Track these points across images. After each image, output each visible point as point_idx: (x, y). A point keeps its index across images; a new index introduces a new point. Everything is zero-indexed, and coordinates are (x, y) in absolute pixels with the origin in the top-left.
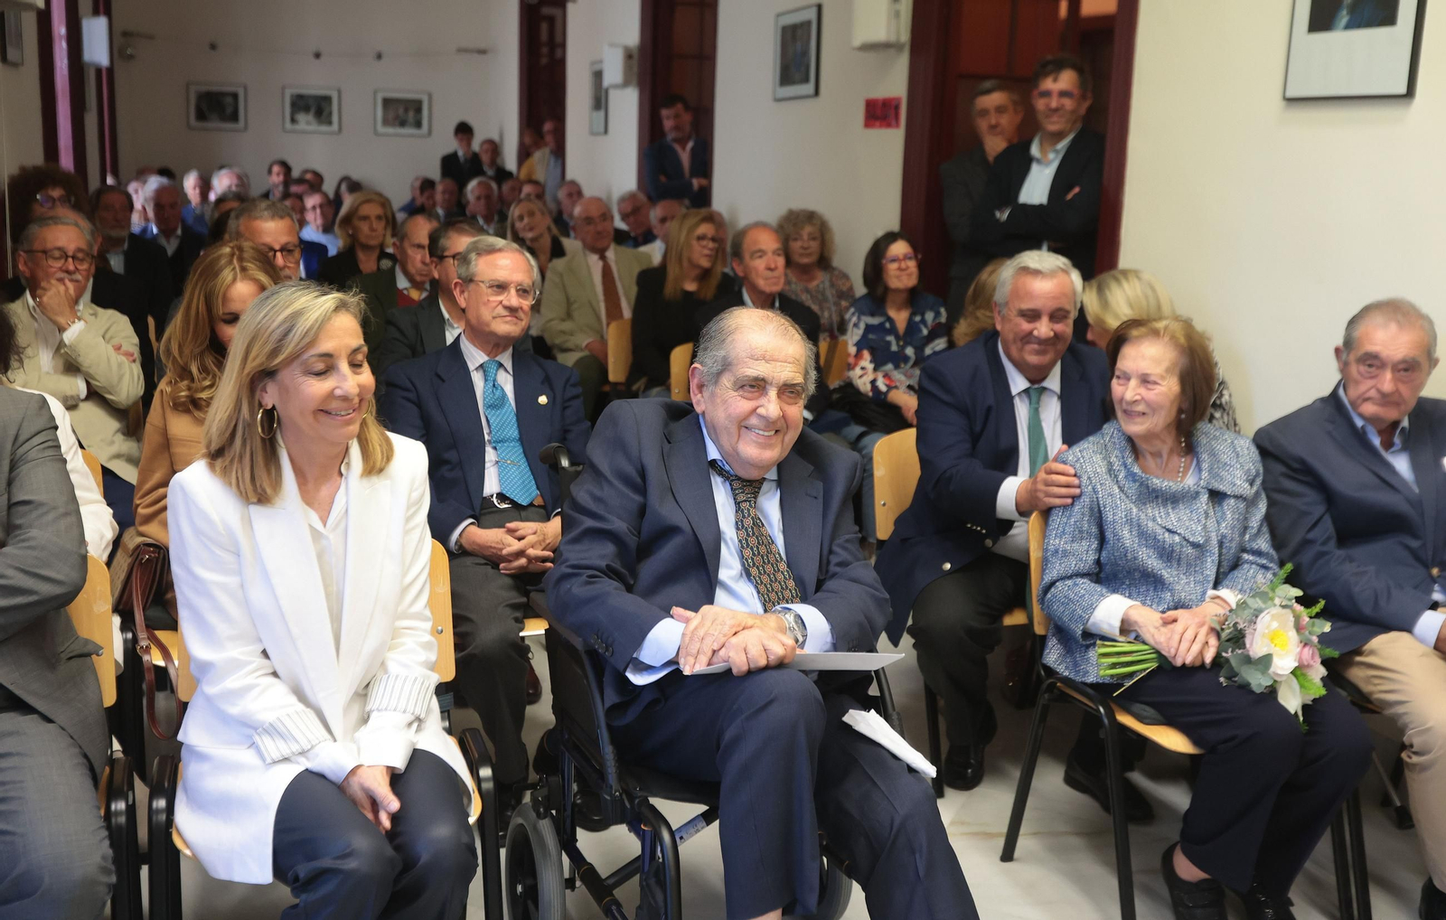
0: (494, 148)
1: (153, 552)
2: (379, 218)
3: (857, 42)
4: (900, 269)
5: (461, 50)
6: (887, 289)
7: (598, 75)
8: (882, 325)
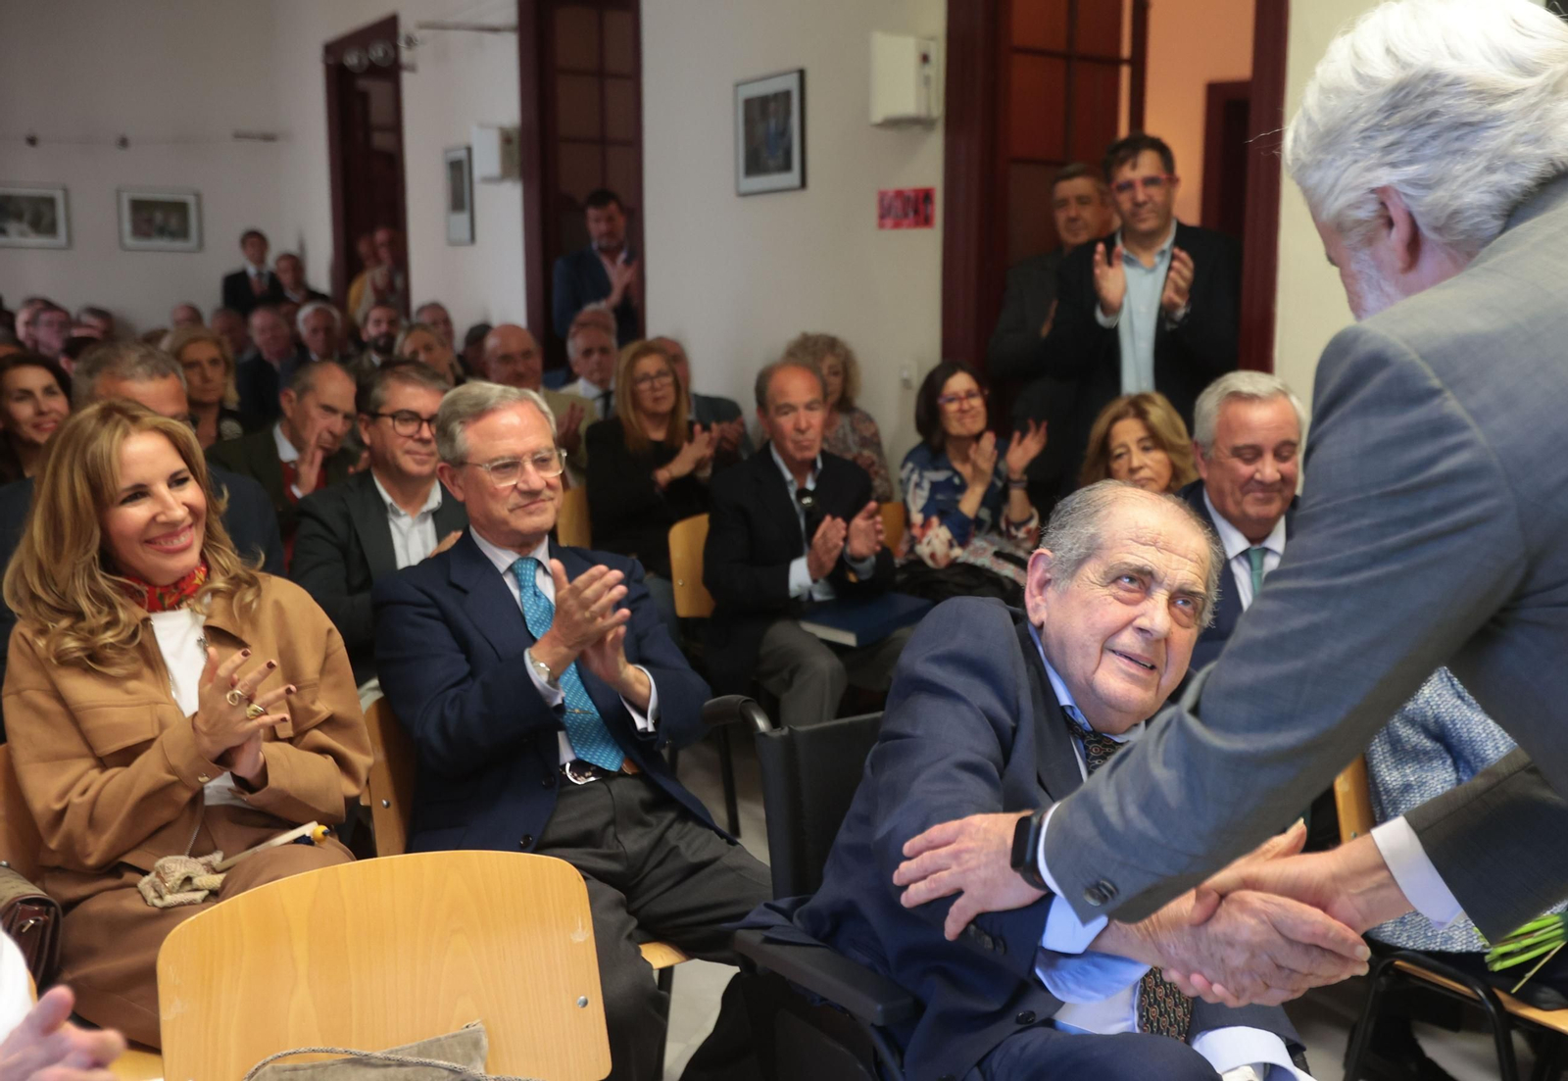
0: (296, 263)
1: (39, 913)
2: (214, 362)
3: (879, 114)
4: (962, 411)
5: (239, 136)
6: (946, 435)
7: (460, 167)
8: (949, 480)
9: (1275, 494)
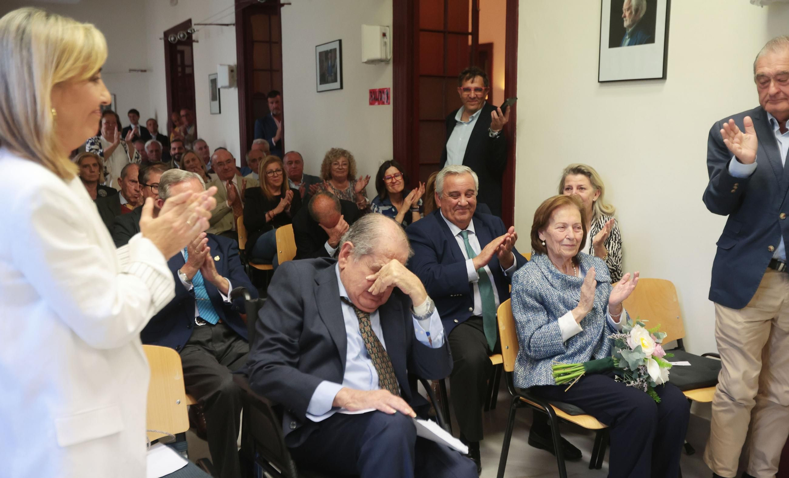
0: (154, 123)
2: (95, 165)
3: (365, 59)
4: (392, 182)
6: (388, 192)
7: (214, 82)
8: (390, 210)
9: (467, 210)
